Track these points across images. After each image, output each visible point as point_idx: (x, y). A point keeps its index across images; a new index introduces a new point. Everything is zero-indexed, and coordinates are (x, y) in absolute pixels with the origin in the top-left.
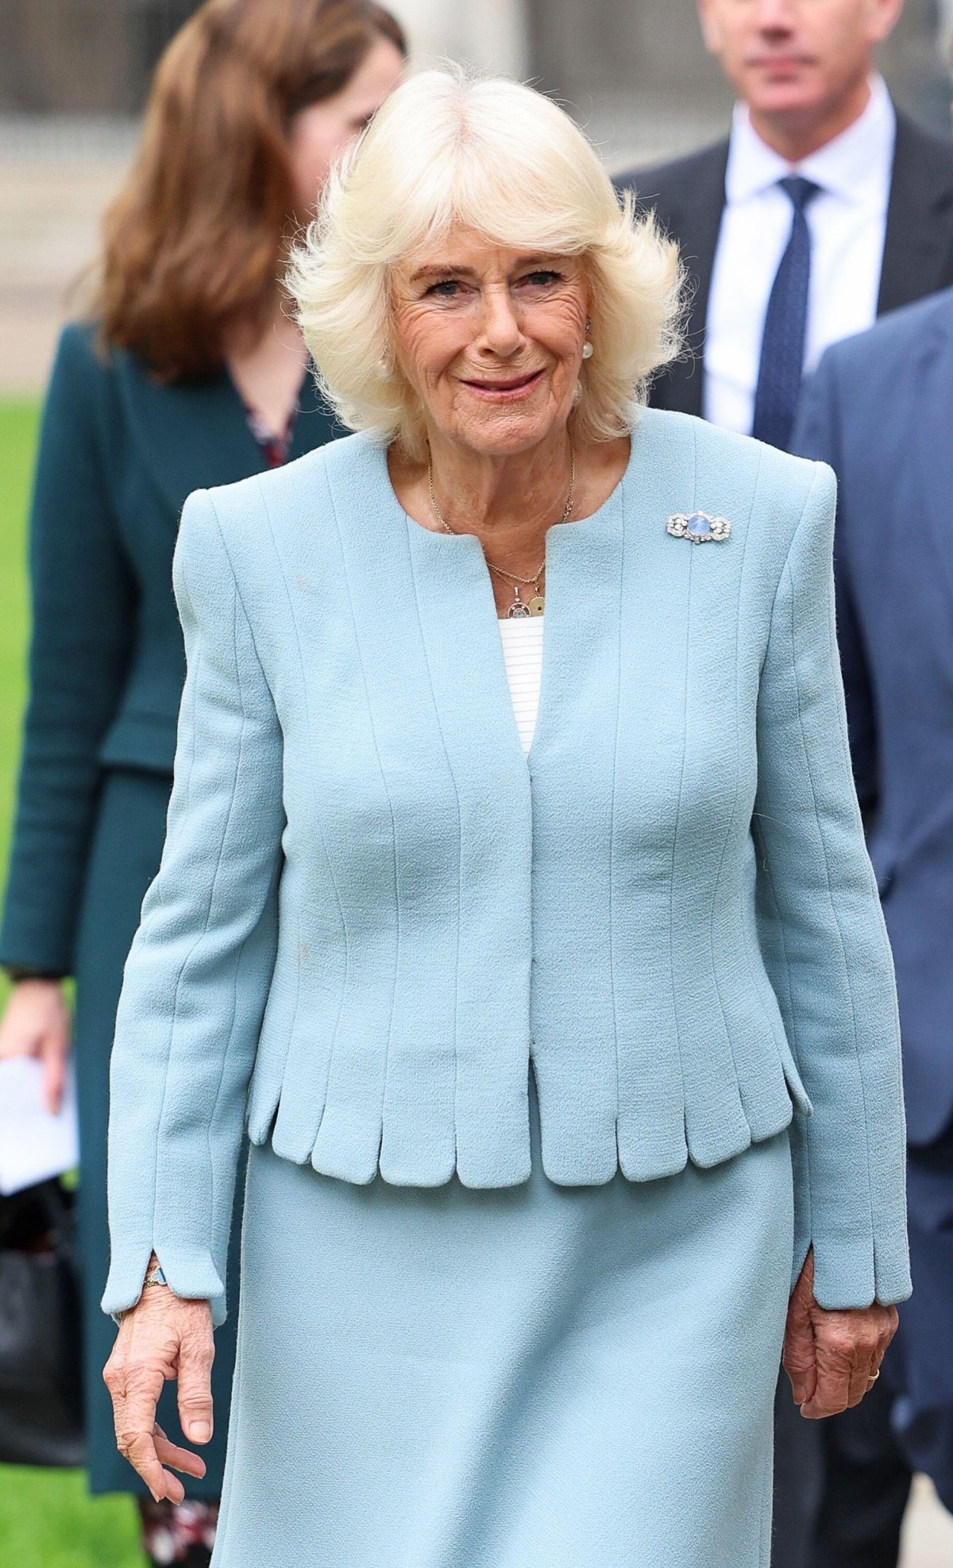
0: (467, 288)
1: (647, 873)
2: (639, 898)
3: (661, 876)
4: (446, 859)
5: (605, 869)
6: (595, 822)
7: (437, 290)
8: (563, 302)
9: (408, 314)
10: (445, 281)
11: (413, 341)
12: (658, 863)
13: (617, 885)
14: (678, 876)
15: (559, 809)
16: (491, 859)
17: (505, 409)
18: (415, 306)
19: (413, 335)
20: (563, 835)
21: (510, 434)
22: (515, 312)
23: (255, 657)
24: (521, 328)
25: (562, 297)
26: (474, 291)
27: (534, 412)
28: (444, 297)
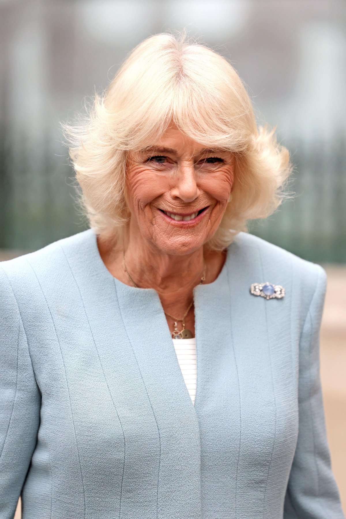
0: (171, 161)
1: (255, 479)
2: (250, 494)
3: (262, 482)
4: (152, 469)
5: (234, 477)
6: (231, 449)
7: (154, 160)
8: (224, 173)
9: (136, 169)
10: (159, 155)
11: (135, 184)
12: (261, 474)
13: (240, 486)
14: (269, 483)
15: (212, 441)
16: (178, 468)
17: (183, 231)
18: (140, 166)
19: (136, 181)
20: (214, 456)
21: (184, 245)
22: (196, 177)
23: (29, 355)
24: (199, 186)
25: (223, 170)
26: (174, 163)
27: (198, 233)
28: (158, 163)
